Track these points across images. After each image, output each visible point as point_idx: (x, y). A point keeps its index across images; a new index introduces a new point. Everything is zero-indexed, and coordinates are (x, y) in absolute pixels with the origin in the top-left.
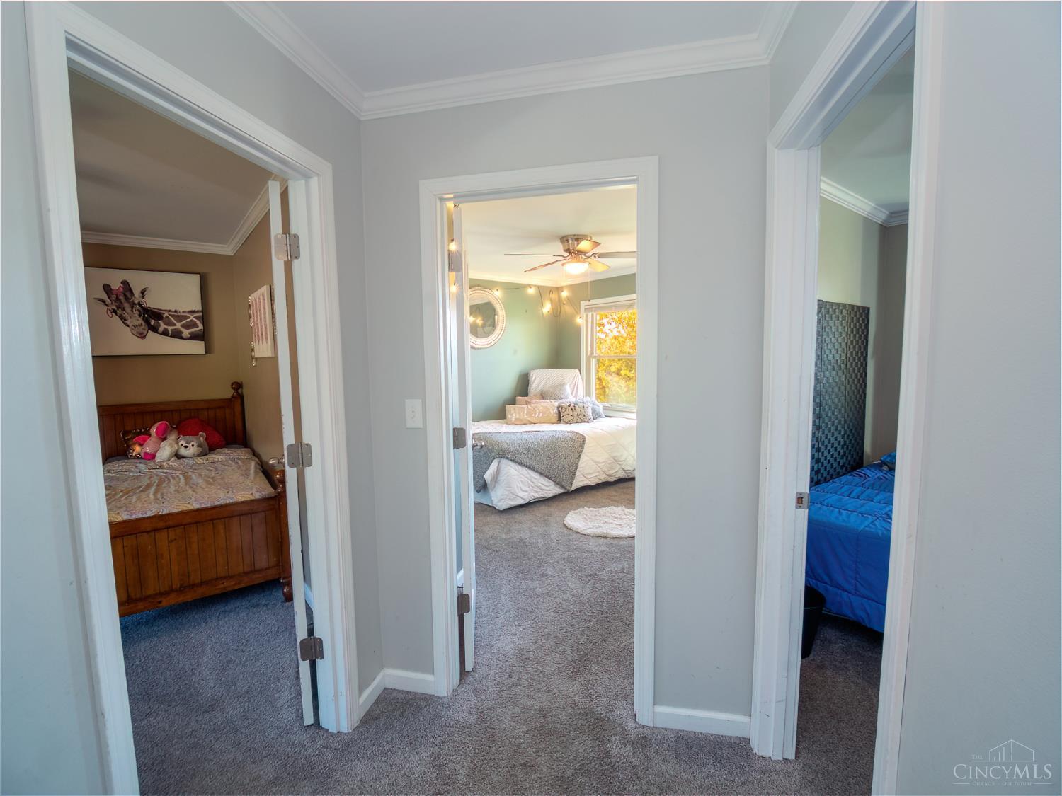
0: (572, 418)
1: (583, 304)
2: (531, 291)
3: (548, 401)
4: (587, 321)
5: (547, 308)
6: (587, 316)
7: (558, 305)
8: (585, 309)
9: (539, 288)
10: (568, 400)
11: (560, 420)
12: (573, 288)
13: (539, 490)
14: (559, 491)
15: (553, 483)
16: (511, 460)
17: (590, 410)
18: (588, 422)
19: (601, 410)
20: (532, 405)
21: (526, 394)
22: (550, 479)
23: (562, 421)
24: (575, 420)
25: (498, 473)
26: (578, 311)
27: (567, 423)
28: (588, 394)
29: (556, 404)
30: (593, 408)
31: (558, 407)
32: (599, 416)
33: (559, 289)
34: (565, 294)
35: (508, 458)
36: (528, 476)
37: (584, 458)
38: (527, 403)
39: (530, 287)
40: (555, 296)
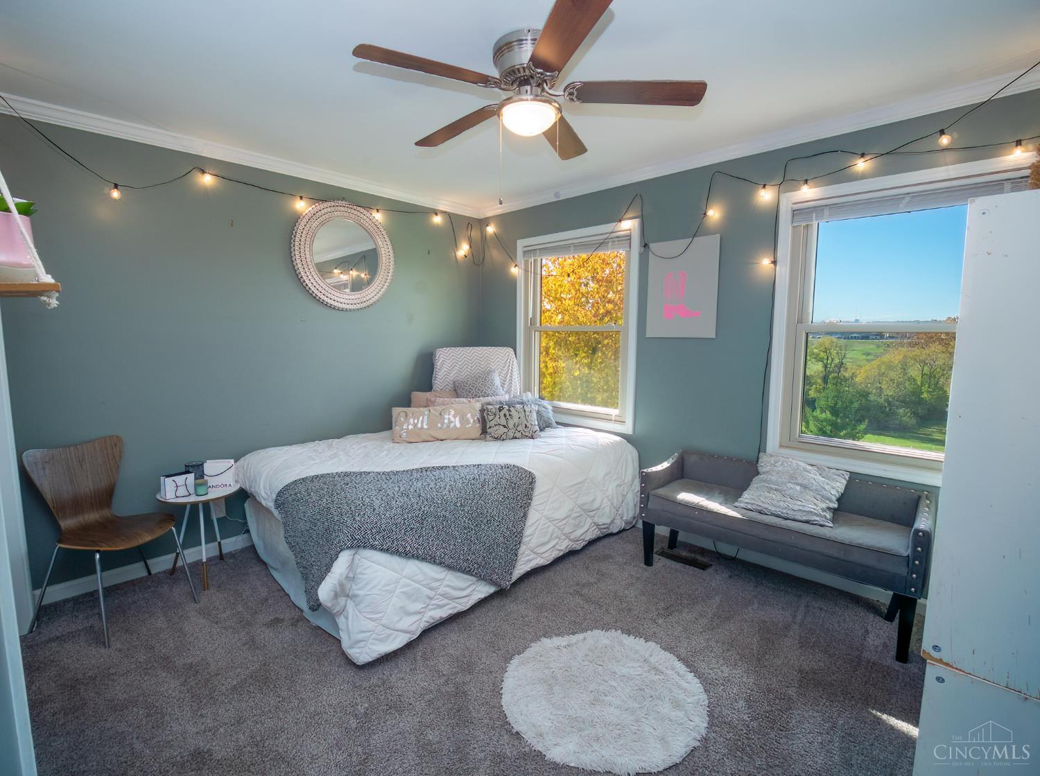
0: (506, 430)
1: (521, 244)
2: (437, 220)
3: (464, 400)
4: (526, 271)
5: (464, 250)
6: (526, 262)
7: (480, 248)
8: (524, 252)
9: (450, 216)
10: (498, 398)
11: (484, 431)
12: (502, 219)
13: (446, 601)
14: (484, 590)
15: (474, 579)
16: (381, 550)
17: (534, 415)
18: (532, 437)
19: (551, 415)
20: (438, 408)
21: (428, 387)
22: (469, 573)
23: (488, 436)
24: (511, 434)
25: (351, 578)
26: (512, 256)
27: (497, 439)
28: (527, 388)
29: (478, 406)
30: (538, 412)
31: (482, 411)
32: (549, 425)
33: (483, 222)
34: (491, 230)
35: (373, 547)
36: (420, 577)
37: (533, 516)
38: (428, 404)
39: (436, 214)
40: (475, 234)
